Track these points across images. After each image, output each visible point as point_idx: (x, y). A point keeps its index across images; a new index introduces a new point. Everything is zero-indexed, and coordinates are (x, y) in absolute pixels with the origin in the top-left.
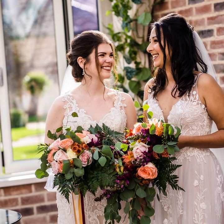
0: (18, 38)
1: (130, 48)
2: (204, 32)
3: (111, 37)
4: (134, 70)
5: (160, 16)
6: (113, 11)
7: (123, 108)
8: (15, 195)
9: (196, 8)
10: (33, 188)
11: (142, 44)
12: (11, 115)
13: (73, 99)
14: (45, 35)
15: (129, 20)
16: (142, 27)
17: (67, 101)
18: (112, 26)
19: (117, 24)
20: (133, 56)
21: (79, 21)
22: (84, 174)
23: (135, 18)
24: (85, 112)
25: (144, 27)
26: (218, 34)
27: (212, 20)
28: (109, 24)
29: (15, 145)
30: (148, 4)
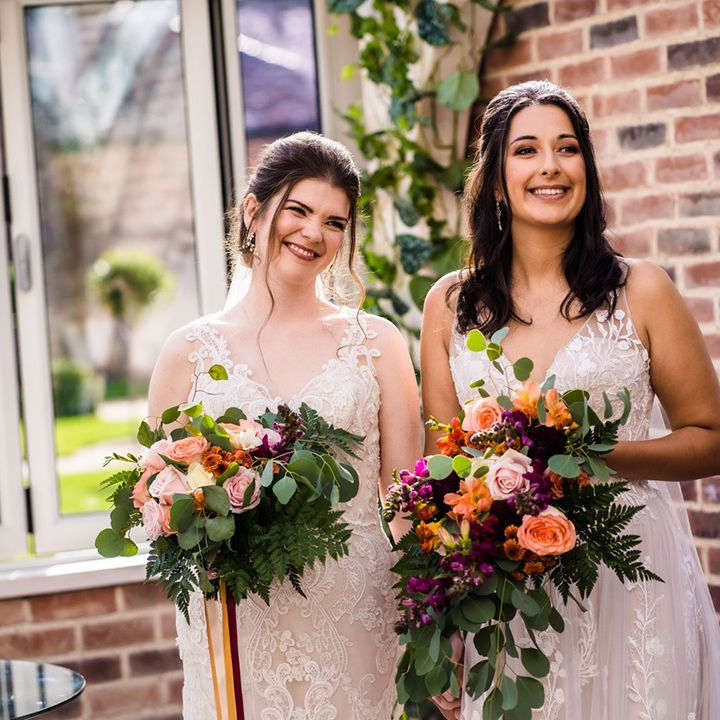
0: (74, 146)
1: (413, 178)
2: (637, 132)
3: (355, 144)
4: (423, 245)
5: (505, 82)
6: (363, 66)
7: (369, 360)
8: (65, 618)
9: (613, 59)
10: (119, 598)
11: (451, 167)
12: (53, 377)
13: (218, 336)
14: (156, 137)
15: (410, 94)
16: (450, 116)
17: (201, 339)
18: (361, 111)
19: (376, 105)
20: (423, 201)
21: (258, 98)
22: (233, 534)
23: (430, 88)
24: (250, 373)
25: (456, 114)
26: (680, 136)
27: (661, 95)
28: (351, 107)
29: (66, 467)
30: (468, 47)
